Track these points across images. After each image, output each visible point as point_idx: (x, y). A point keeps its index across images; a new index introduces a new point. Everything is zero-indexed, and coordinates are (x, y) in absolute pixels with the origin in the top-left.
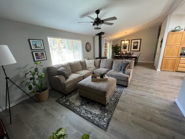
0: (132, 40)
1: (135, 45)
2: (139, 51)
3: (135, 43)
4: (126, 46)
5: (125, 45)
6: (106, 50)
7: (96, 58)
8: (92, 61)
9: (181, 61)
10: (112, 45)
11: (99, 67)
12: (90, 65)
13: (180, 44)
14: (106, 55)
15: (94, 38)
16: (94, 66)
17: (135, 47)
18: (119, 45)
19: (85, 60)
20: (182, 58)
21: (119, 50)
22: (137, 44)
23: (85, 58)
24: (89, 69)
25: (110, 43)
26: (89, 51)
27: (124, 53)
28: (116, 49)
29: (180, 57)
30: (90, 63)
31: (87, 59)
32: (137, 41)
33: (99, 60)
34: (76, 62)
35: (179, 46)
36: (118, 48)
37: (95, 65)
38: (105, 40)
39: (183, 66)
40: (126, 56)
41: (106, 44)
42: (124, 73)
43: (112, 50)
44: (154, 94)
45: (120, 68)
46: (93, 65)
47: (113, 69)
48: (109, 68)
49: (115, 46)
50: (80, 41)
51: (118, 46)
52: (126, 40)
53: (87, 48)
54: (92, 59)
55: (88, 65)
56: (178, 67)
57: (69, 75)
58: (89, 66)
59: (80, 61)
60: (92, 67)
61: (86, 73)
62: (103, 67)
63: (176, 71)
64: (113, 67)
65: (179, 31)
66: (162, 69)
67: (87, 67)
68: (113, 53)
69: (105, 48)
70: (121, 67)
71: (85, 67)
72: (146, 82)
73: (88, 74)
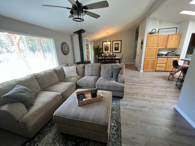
0: (113, 41)
1: (117, 46)
2: (121, 52)
3: (116, 44)
4: (108, 48)
5: (106, 46)
6: (88, 52)
7: (78, 63)
8: (73, 68)
9: (159, 62)
10: (94, 47)
11: (83, 75)
12: (71, 73)
13: (157, 46)
14: (88, 58)
15: (72, 36)
16: (77, 75)
17: (116, 49)
18: (101, 47)
19: (62, 68)
20: (159, 59)
21: (100, 51)
22: (118, 46)
23: (62, 64)
24: (70, 79)
25: (91, 44)
26: (67, 55)
27: (108, 55)
28: (98, 51)
29: (157, 58)
30: (70, 71)
31: (66, 66)
32: (118, 43)
33: (82, 65)
34: (48, 71)
35: (156, 47)
36: (100, 50)
37: (77, 72)
38: (86, 40)
39: (160, 66)
40: (110, 58)
41: (87, 45)
42: (117, 81)
43: (94, 52)
44: (152, 103)
45: (111, 75)
46: (74, 74)
47: (102, 76)
48: (97, 76)
49: (97, 48)
50: (52, 40)
51: (99, 47)
52: (108, 41)
53: (63, 50)
54: (72, 65)
55: (67, 75)
56: (156, 67)
57: (36, 96)
58: (69, 75)
59: (55, 70)
60: (73, 76)
61: (67, 88)
62: (89, 74)
63: (155, 71)
64: (102, 74)
65: (155, 33)
66: (145, 70)
67: (66, 77)
68: (94, 55)
69: (87, 50)
70: (112, 73)
71: (64, 77)
72: (138, 87)
73: (69, 88)
